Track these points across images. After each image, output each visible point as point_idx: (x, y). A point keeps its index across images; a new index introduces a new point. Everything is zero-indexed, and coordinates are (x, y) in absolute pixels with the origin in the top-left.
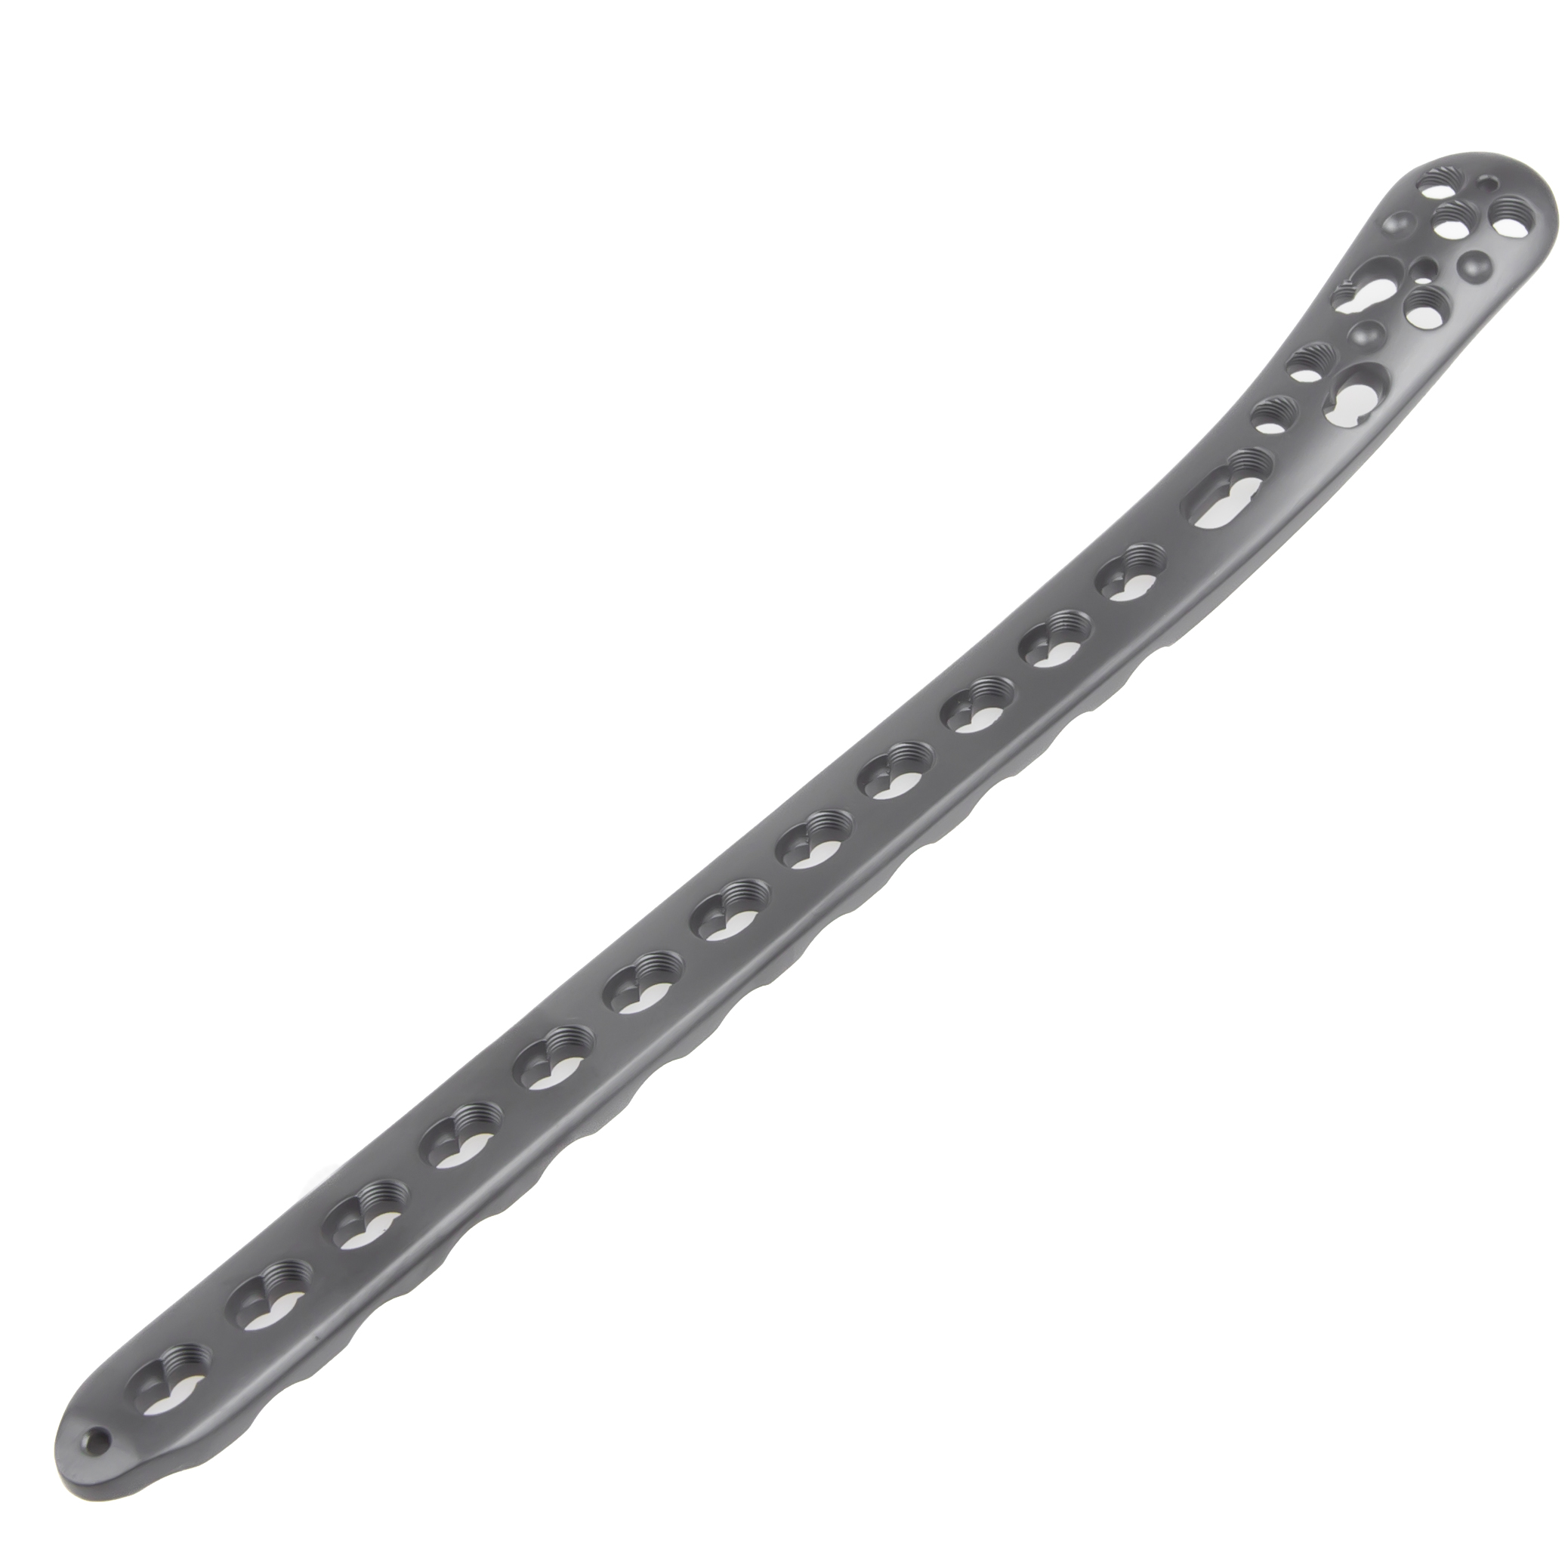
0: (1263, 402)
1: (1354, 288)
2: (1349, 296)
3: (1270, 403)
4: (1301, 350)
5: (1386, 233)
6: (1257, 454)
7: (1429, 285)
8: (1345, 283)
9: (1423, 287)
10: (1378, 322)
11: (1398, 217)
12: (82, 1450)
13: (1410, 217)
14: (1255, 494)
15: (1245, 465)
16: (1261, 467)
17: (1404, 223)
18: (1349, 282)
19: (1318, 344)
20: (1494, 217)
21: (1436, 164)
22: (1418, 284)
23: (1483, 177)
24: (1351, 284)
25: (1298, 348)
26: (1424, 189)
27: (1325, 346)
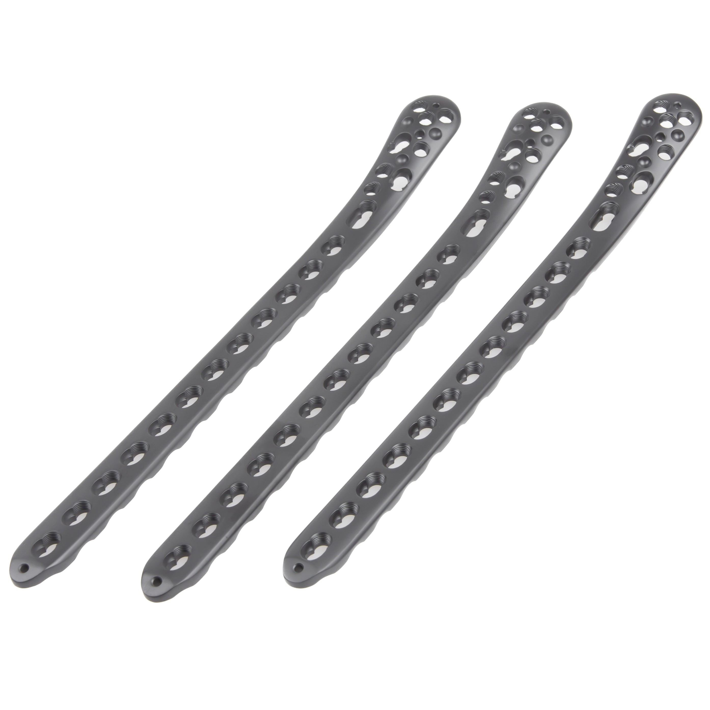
0: (482, 194)
1: (506, 152)
2: (504, 155)
3: (484, 194)
4: (492, 175)
5: (514, 132)
6: (484, 211)
7: (532, 148)
8: (503, 151)
9: (530, 149)
10: (517, 162)
11: (518, 126)
12: (152, 585)
13: (522, 126)
14: (485, 225)
15: (479, 215)
16: (486, 216)
17: (520, 129)
18: (504, 150)
19: (498, 172)
20: (551, 123)
21: (528, 108)
22: (528, 148)
23: (545, 110)
24: (505, 151)
25: (491, 174)
26: (525, 116)
27: (500, 172)
